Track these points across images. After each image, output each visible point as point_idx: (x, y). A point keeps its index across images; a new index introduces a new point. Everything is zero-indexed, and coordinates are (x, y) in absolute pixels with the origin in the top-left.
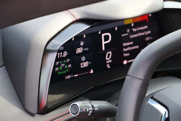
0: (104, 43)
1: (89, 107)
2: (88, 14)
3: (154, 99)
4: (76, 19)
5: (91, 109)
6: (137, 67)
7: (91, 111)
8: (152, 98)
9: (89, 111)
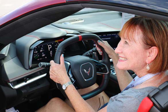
0: (49, 48)
2: (43, 37)
3: (66, 61)
6: (59, 48)
9: (45, 65)
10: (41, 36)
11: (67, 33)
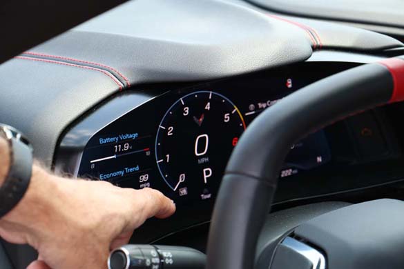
1: (151, 257)
2: (149, 72)
3: (298, 238)
4: (126, 85)
5: (157, 260)
7: (156, 264)
8: (292, 235)
9: (152, 264)
10: (140, 64)
11: (316, 48)
